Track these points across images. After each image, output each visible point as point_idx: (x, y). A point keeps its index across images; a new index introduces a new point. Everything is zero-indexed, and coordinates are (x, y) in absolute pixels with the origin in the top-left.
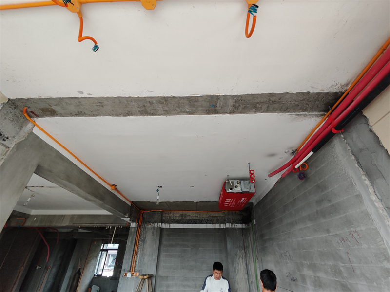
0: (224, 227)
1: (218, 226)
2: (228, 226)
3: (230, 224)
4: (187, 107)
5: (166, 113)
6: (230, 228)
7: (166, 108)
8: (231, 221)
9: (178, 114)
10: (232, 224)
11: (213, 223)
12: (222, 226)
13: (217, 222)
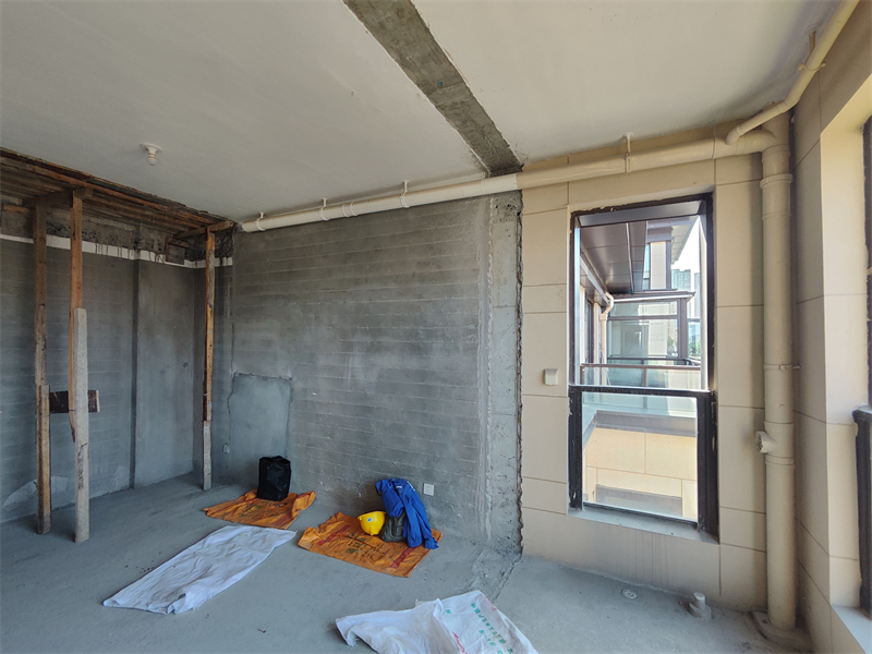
0: (132, 258)
1: (113, 251)
2: (145, 255)
3: (153, 254)
4: (417, 54)
5: (378, 30)
6: (150, 262)
7: (390, 26)
8: (156, 247)
9: (389, 48)
10: (157, 254)
11: (97, 242)
12: (127, 254)
13: (113, 241)
